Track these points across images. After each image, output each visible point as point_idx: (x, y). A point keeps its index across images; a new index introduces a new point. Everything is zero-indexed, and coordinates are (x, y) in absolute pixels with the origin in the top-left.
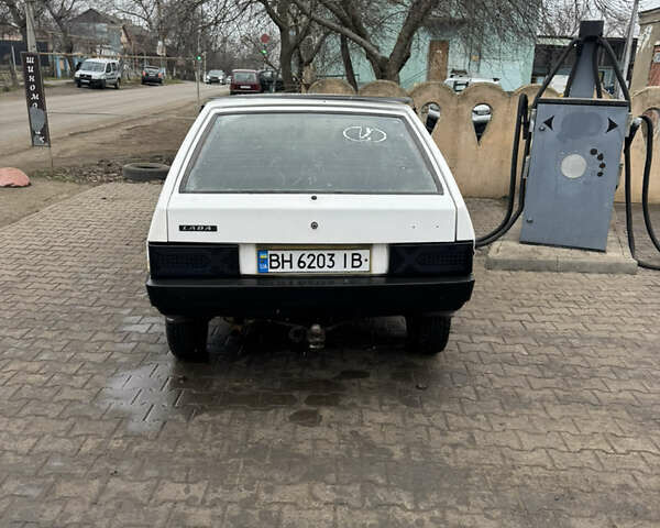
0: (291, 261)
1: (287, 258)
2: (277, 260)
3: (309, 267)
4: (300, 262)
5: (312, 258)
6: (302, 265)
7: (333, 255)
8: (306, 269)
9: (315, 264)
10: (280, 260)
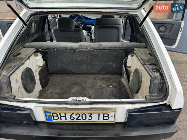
0: (65, 117)
1: (63, 115)
2: (57, 116)
3: (77, 119)
4: (71, 117)
5: (78, 115)
6: (72, 118)
7: (91, 114)
8: (75, 120)
9: (80, 118)
10: (59, 116)
